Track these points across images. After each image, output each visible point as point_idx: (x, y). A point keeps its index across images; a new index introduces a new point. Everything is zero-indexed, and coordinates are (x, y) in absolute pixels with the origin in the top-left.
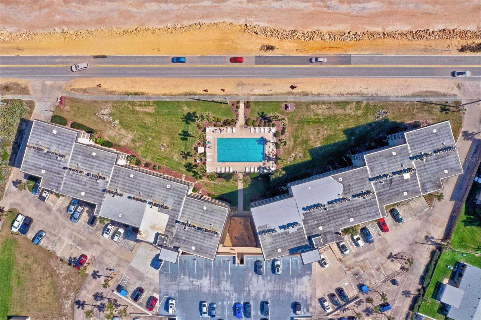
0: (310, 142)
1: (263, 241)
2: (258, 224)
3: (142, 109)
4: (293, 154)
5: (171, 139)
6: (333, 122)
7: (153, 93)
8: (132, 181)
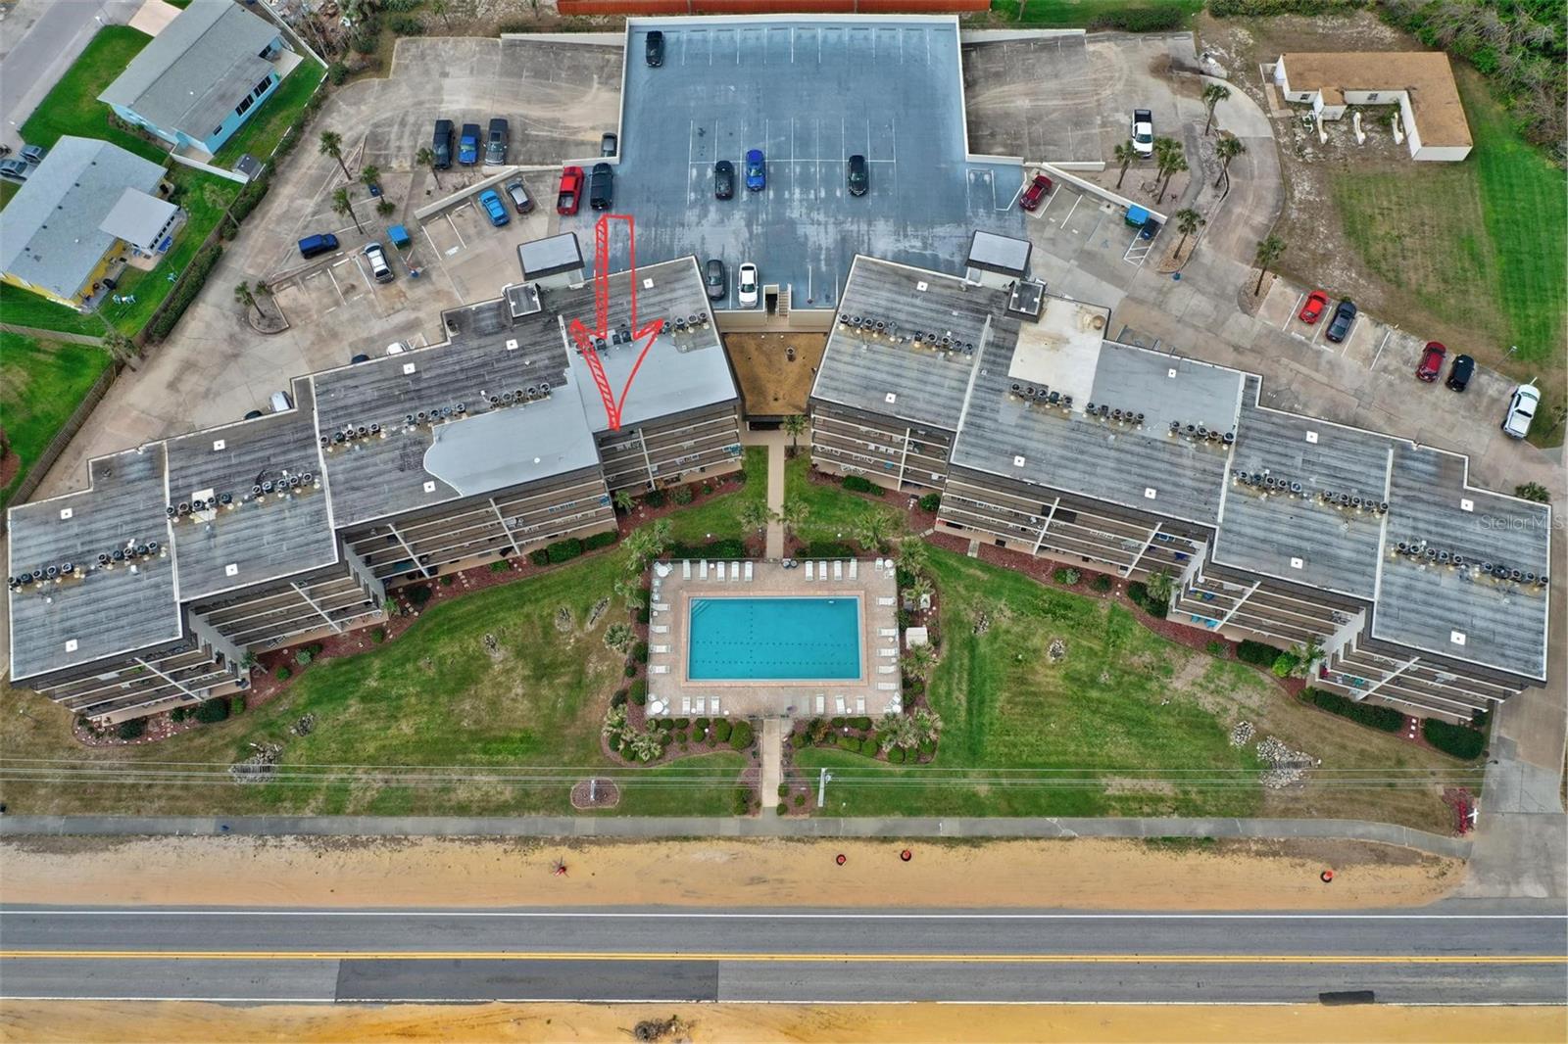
0: (527, 672)
2: (715, 357)
3: (1149, 785)
4: (590, 627)
5: (1030, 677)
6: (436, 742)
7: (1115, 845)
8: (1147, 477)
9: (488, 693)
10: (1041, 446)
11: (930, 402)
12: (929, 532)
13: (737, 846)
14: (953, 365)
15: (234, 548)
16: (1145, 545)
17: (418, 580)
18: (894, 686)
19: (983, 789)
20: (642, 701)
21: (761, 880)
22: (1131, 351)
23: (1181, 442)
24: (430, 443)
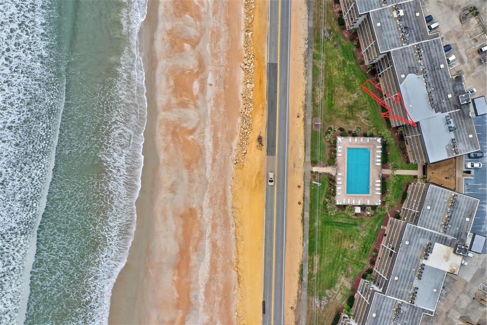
0: (350, 104)
1: (462, 151)
2: (444, 156)
3: (316, 267)
4: (363, 120)
5: (346, 239)
6: (332, 81)
7: (301, 256)
8: (401, 278)
9: (345, 94)
10: (412, 250)
11: (427, 219)
12: (389, 215)
13: (303, 161)
14: (439, 227)
15: (385, 24)
16: (382, 275)
17: (378, 72)
18: (344, 203)
19: (316, 224)
20: (342, 135)
21: (294, 167)
22: (442, 280)
23: (412, 289)
24: (417, 75)
